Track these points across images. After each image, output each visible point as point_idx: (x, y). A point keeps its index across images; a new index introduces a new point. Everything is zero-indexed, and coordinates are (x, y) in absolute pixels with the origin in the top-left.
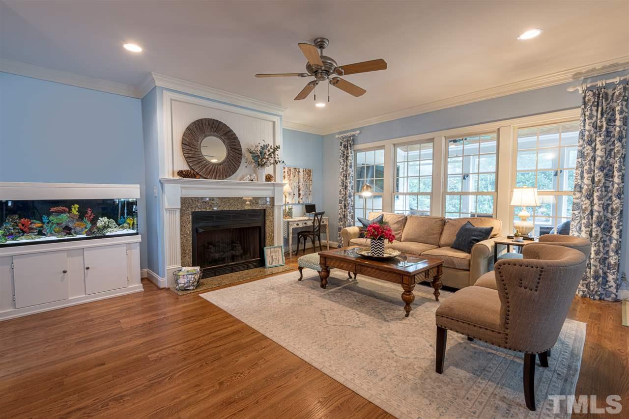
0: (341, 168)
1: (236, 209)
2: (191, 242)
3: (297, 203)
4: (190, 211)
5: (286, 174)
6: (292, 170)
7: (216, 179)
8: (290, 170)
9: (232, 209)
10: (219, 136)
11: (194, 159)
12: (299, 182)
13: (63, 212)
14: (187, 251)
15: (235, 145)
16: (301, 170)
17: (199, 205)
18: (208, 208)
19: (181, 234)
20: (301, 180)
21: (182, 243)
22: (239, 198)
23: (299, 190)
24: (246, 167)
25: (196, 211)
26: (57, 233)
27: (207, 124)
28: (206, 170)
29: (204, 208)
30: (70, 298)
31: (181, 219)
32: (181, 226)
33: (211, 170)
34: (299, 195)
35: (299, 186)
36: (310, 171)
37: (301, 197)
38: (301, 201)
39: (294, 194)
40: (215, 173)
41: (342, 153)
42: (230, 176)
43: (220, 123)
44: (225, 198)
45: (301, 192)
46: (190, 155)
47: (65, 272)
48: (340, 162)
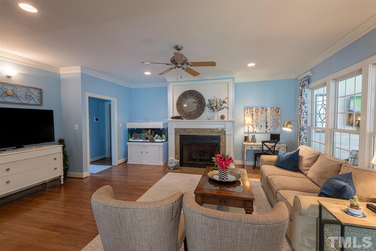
0: (299, 105)
1: (201, 135)
2: (179, 148)
3: (264, 132)
4: (179, 134)
5: (254, 112)
6: (259, 109)
7: (190, 119)
8: (258, 109)
9: (199, 134)
10: (193, 97)
11: (180, 111)
12: (266, 117)
13: (146, 132)
14: (177, 152)
15: (201, 101)
16: (269, 109)
17: (182, 132)
18: (186, 133)
19: (175, 145)
20: (269, 116)
21: (175, 148)
22: (203, 129)
23: (266, 123)
24: (209, 112)
25: (181, 134)
26: (144, 139)
27: (188, 93)
28: (186, 115)
29: (185, 133)
30: (143, 162)
31: (175, 138)
32: (175, 141)
33: (188, 115)
34: (267, 126)
35: (266, 120)
36: (279, 109)
37: (268, 128)
38: (268, 131)
39: (261, 126)
40: (190, 117)
41: (300, 93)
42: (198, 117)
43: (194, 91)
44: (195, 129)
45: (268, 124)
46: (179, 109)
47: (142, 152)
48: (299, 100)
